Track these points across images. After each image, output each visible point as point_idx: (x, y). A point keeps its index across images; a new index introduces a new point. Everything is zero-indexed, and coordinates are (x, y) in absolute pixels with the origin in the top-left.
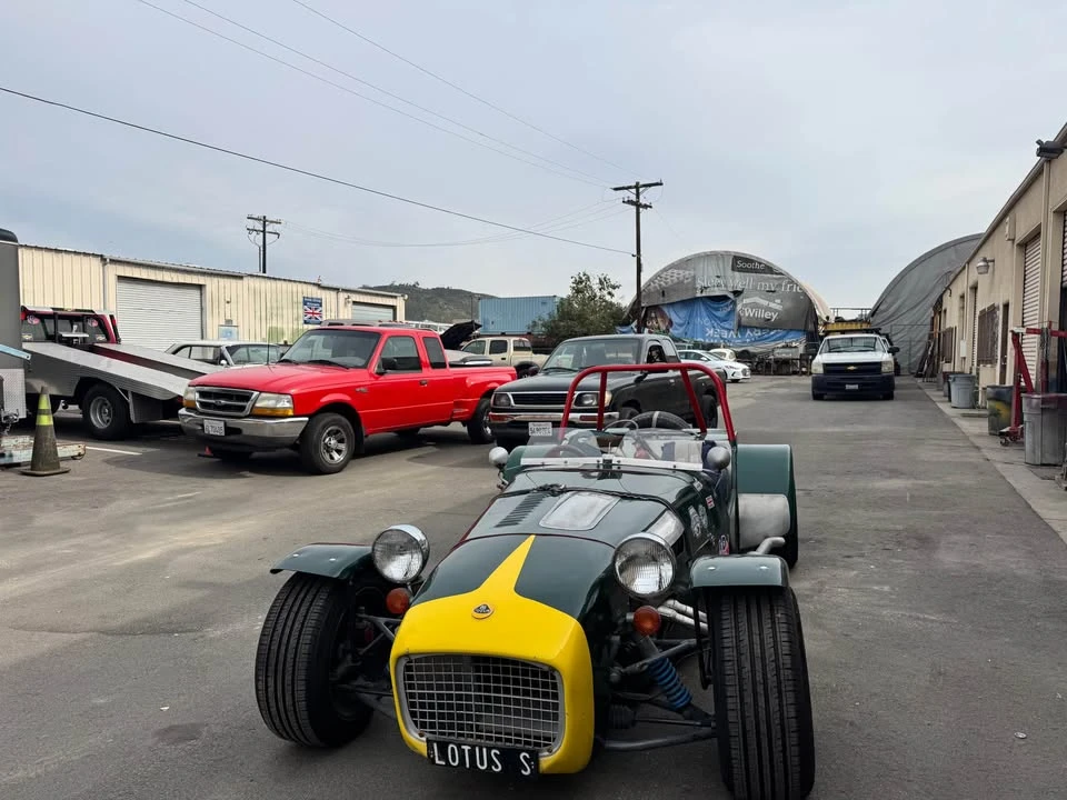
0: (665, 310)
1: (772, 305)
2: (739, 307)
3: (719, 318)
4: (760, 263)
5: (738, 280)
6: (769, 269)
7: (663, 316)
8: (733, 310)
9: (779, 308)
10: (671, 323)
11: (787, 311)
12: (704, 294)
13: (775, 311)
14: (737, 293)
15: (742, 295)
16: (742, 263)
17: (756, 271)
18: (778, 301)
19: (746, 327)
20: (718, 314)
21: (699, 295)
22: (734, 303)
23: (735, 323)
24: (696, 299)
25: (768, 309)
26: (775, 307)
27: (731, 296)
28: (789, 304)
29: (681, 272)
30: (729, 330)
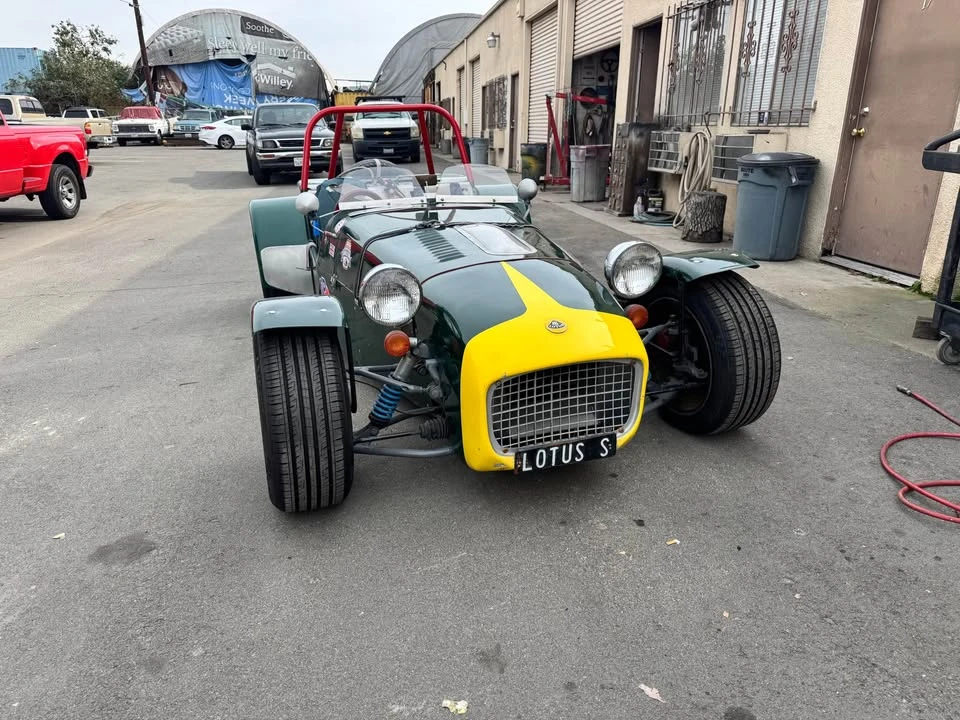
0: (176, 72)
1: (286, 72)
2: (254, 73)
3: (235, 83)
4: (270, 27)
5: (249, 44)
6: (278, 34)
7: (175, 79)
8: (248, 76)
9: (293, 75)
10: (185, 87)
11: (300, 80)
12: (217, 57)
13: (290, 79)
14: (251, 58)
15: (255, 61)
16: (251, 25)
17: (265, 35)
18: (291, 68)
19: (263, 94)
20: (234, 79)
21: (211, 58)
22: (248, 68)
23: (251, 90)
24: (208, 63)
25: (282, 76)
26: (290, 74)
27: (244, 60)
28: (300, 72)
29: (188, 29)
30: (247, 97)
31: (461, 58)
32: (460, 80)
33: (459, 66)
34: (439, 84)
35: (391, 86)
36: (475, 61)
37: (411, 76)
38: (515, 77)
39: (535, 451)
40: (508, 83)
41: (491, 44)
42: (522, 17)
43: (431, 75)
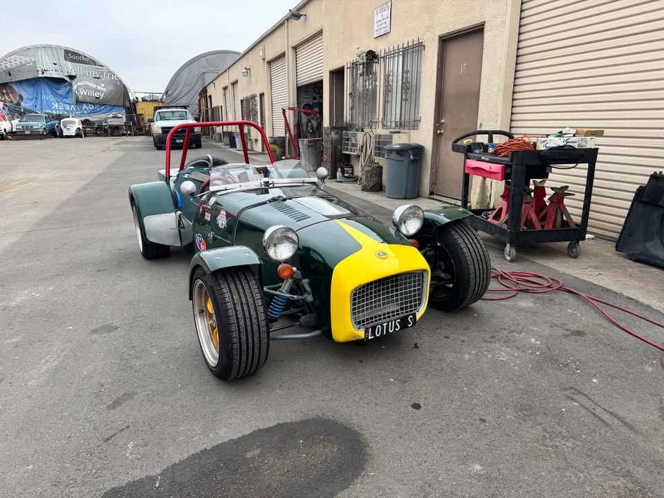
0: (15, 87)
1: (99, 88)
2: (75, 87)
3: (61, 96)
4: (86, 57)
5: (71, 68)
6: (93, 62)
7: (13, 92)
8: (71, 90)
9: (105, 90)
10: (21, 97)
11: (110, 93)
12: (45, 75)
13: (102, 92)
14: (72, 77)
15: (76, 80)
16: (72, 56)
17: (84, 62)
18: (103, 85)
19: (83, 103)
20: (60, 92)
21: (41, 75)
22: (71, 85)
23: (74, 100)
24: (38, 79)
25: (96, 90)
26: (101, 89)
27: (67, 79)
28: (111, 88)
29: (22, 57)
30: (70, 104)
31: (225, 81)
32: (225, 94)
33: (223, 86)
34: (210, 97)
35: (176, 97)
36: (235, 83)
37: (189, 92)
38: (262, 95)
39: (375, 327)
40: (258, 99)
41: (245, 74)
42: (264, 59)
43: (204, 91)
